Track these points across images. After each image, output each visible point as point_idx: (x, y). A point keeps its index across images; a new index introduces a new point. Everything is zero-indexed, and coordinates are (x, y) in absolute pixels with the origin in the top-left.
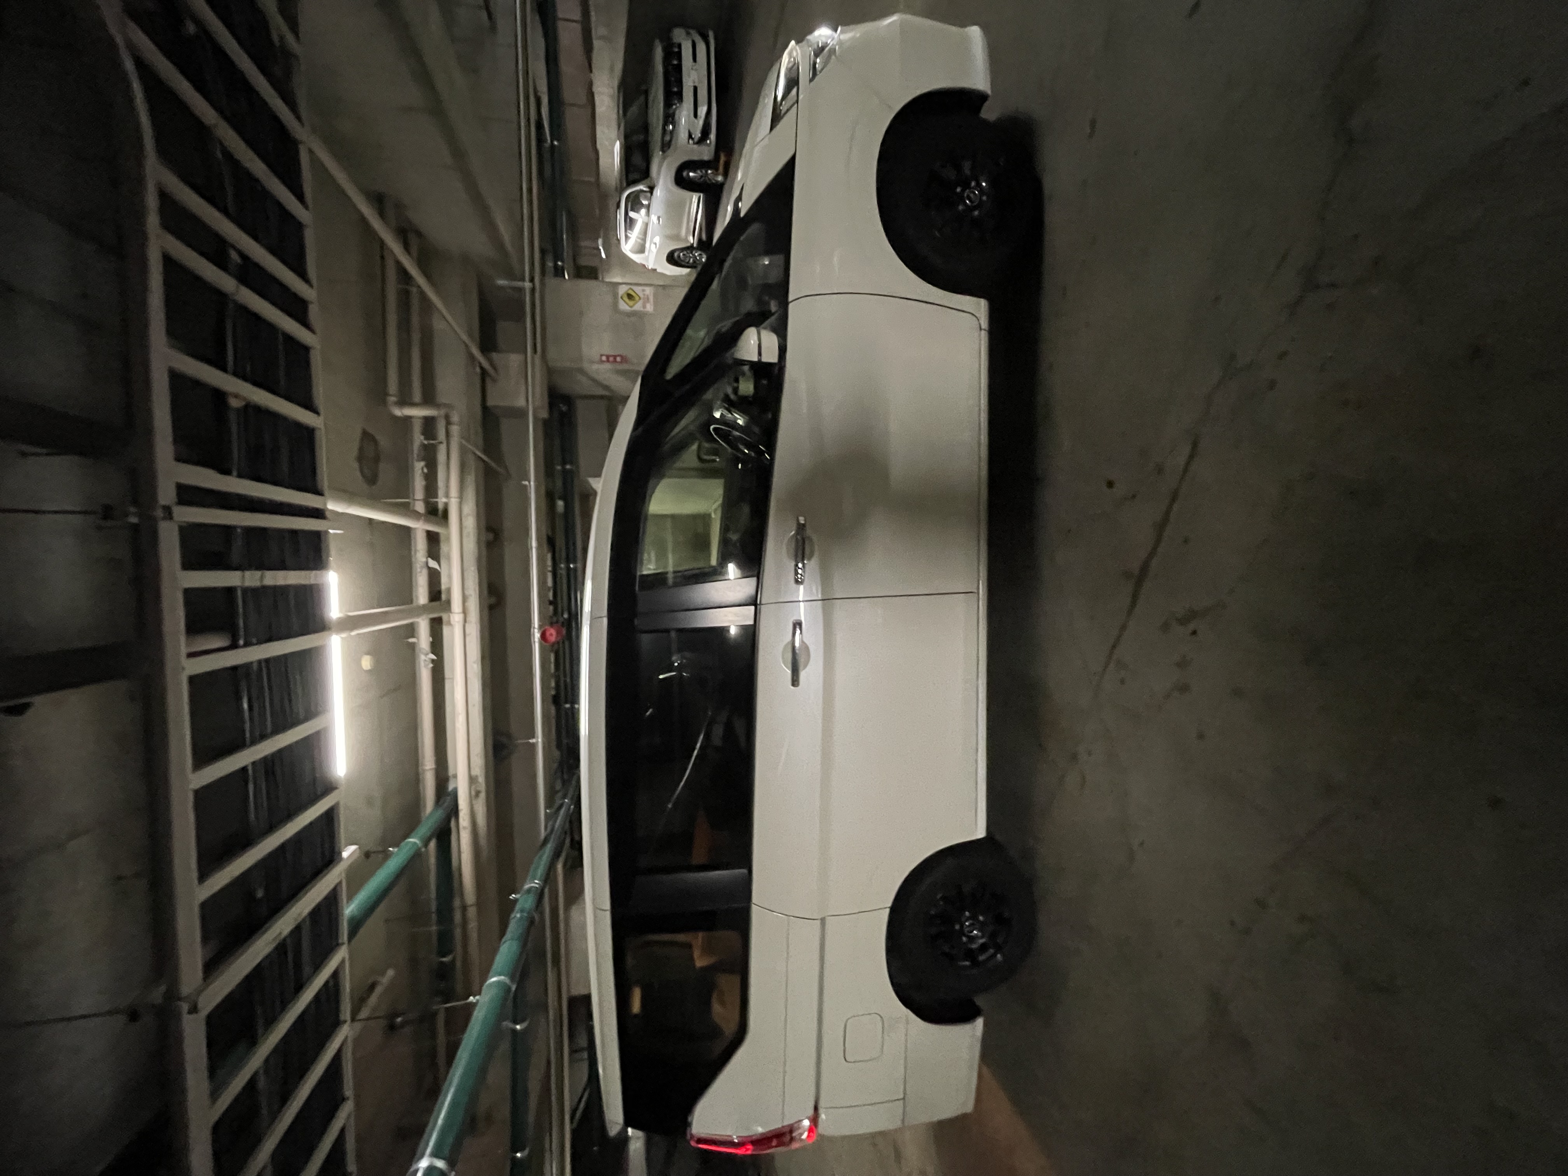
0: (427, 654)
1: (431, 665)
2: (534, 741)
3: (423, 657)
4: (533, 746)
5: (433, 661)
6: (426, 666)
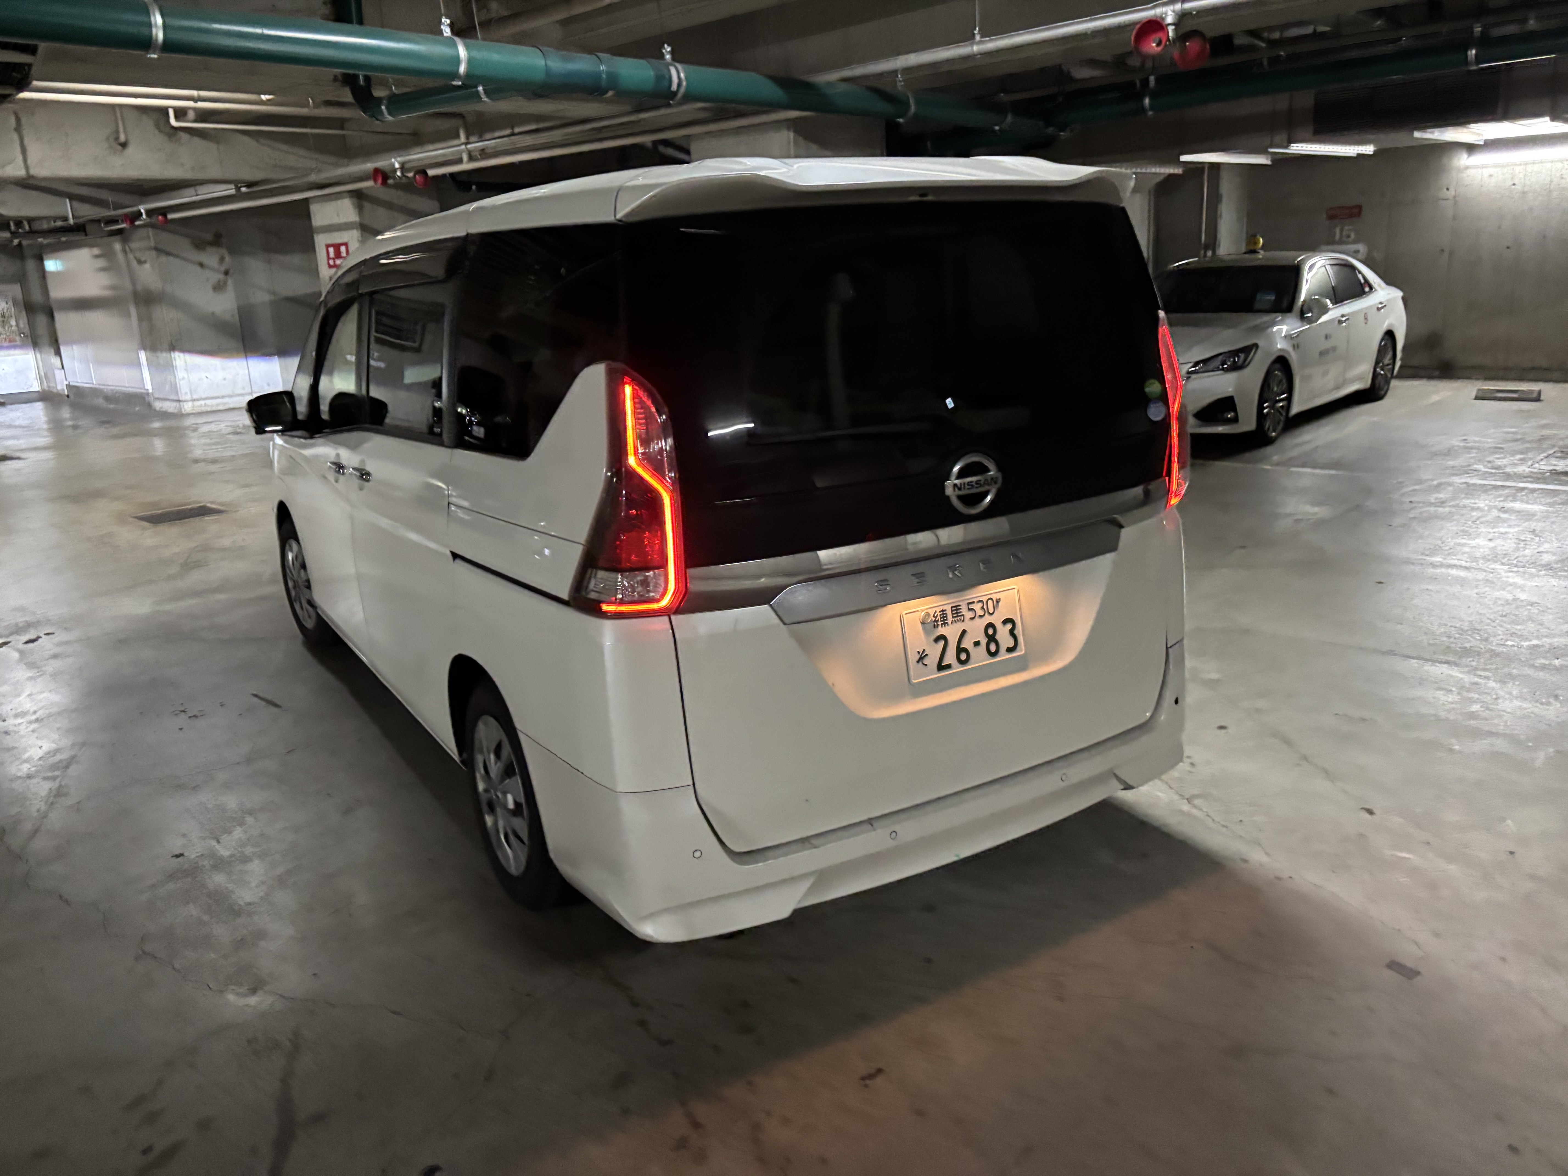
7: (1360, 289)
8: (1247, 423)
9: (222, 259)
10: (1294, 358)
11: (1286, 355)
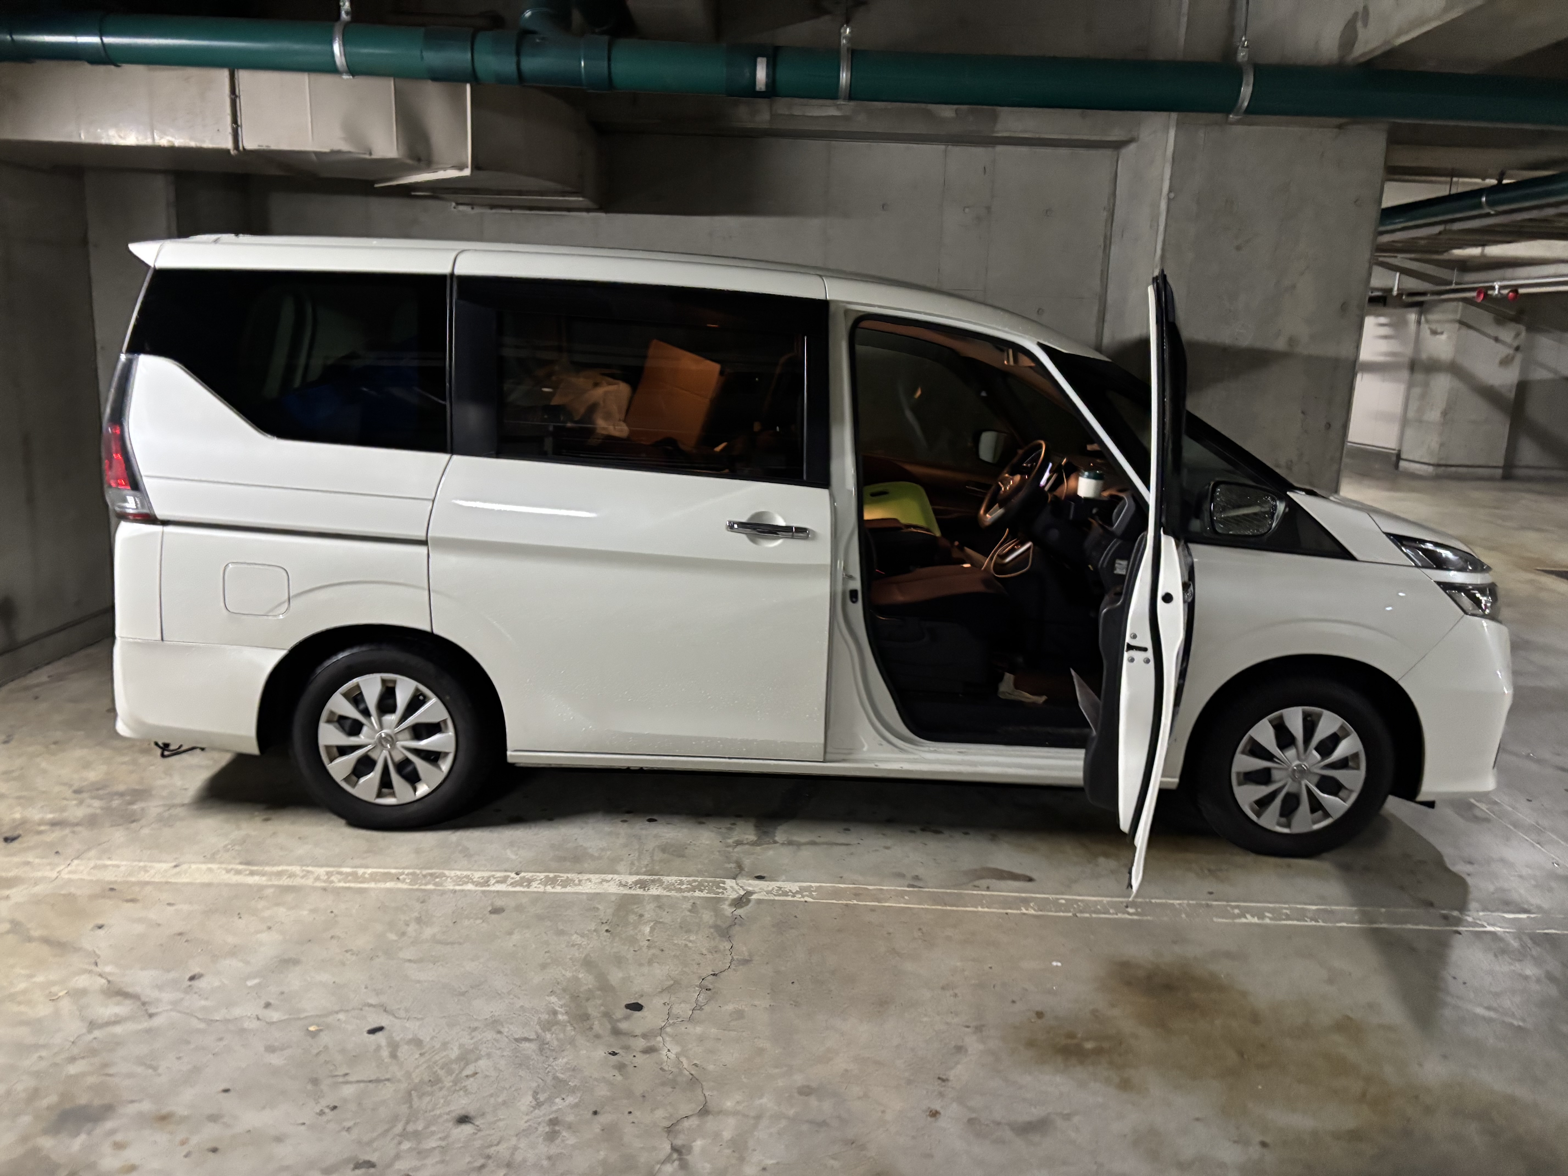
9: (1517, 335)
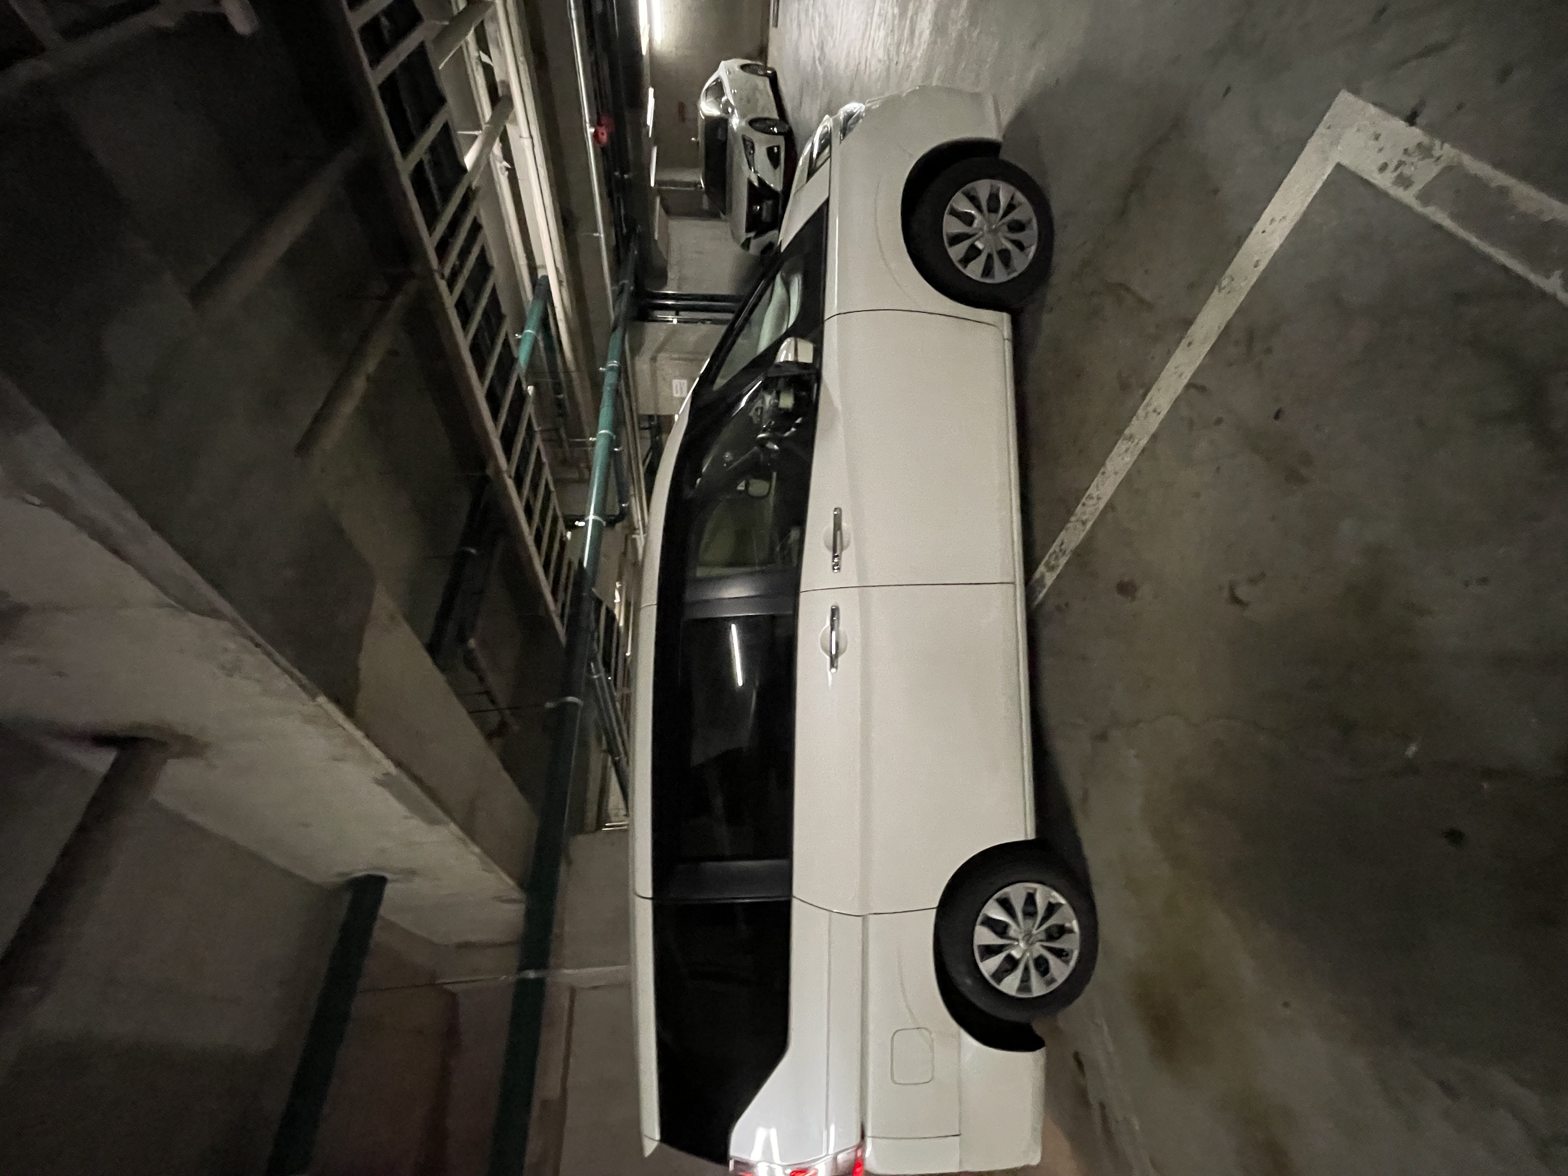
0: (501, 162)
1: (507, 173)
2: (597, 235)
3: (498, 165)
4: (598, 238)
5: (507, 169)
6: (503, 174)
7: (719, 84)
8: (781, 141)
10: (751, 116)
11: (748, 121)
